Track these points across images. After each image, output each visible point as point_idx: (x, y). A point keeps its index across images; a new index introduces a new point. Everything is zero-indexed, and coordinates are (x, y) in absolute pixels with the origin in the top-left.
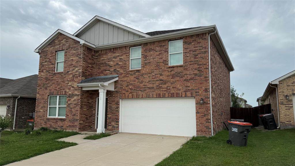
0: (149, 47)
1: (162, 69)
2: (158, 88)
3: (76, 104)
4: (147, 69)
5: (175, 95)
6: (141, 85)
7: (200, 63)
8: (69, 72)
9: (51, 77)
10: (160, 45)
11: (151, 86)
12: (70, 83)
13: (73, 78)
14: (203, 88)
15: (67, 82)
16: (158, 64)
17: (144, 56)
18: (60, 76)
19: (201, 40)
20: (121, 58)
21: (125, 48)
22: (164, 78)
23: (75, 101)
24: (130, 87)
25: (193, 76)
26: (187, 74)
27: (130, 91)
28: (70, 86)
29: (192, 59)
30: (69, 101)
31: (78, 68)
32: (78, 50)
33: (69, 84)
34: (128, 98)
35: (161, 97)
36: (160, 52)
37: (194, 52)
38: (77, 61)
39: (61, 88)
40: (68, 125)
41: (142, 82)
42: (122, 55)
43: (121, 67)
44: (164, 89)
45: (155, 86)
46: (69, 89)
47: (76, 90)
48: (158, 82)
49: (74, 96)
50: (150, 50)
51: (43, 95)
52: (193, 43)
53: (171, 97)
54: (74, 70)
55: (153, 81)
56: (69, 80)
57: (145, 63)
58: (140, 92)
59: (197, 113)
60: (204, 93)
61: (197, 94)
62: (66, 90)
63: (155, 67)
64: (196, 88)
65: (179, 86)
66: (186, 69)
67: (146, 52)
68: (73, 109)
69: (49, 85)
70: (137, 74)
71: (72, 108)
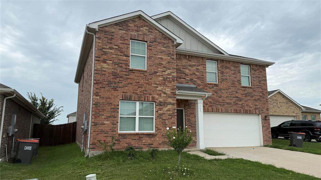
0: (225, 64)
1: (237, 87)
2: (235, 104)
4: (223, 86)
5: (248, 111)
6: (220, 99)
7: (263, 88)
10: (234, 65)
11: (229, 101)
13: (164, 81)
14: (266, 107)
15: (155, 85)
16: (234, 82)
17: (221, 72)
19: (262, 70)
20: (198, 68)
21: (201, 59)
22: (240, 96)
23: (169, 111)
24: (210, 101)
25: (259, 97)
26: (255, 95)
27: (210, 104)
29: (258, 83)
30: (161, 110)
32: (170, 48)
33: (158, 89)
34: (208, 111)
35: (238, 112)
36: (235, 72)
37: (258, 78)
38: (169, 62)
40: (160, 142)
41: (220, 97)
42: (198, 65)
43: (198, 78)
44: (240, 106)
45: (232, 102)
46: (160, 95)
47: (170, 97)
48: (235, 98)
49: (168, 104)
50: (226, 68)
52: (257, 71)
53: (246, 113)
54: (165, 72)
55: (231, 97)
56: (157, 83)
57: (222, 79)
58: (219, 106)
59: (263, 127)
60: (267, 112)
61: (263, 112)
62: (154, 96)
63: (231, 84)
64: (261, 107)
65: (250, 104)
66: (254, 91)
67: (223, 69)
68: (167, 121)
70: (215, 87)
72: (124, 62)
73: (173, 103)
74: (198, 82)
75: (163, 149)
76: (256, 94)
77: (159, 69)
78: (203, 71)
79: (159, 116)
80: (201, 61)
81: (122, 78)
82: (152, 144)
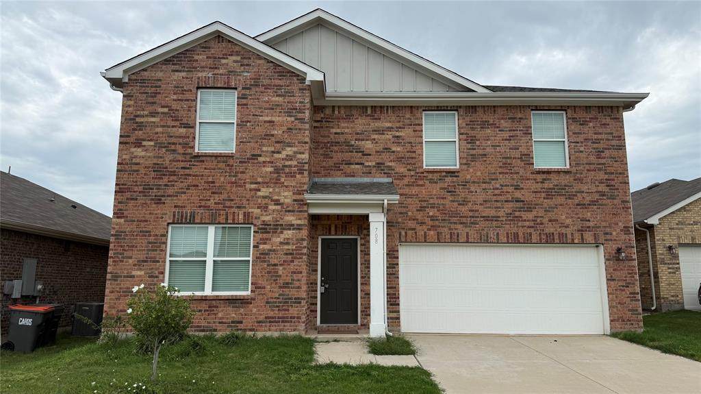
0: (480, 116)
1: (518, 173)
2: (510, 220)
3: (291, 254)
4: (478, 171)
5: (556, 237)
6: (464, 210)
7: (609, 170)
8: (260, 156)
9: (183, 164)
10: (511, 115)
11: (492, 213)
12: (263, 189)
13: (276, 175)
14: (620, 224)
15: (253, 186)
16: (509, 161)
17: (468, 139)
18: (222, 165)
19: (608, 120)
20: (397, 134)
21: (410, 111)
22: (527, 196)
23: (288, 244)
24: (431, 214)
25: (597, 197)
26: (583, 192)
27: (431, 223)
28: (264, 197)
29: (592, 159)
30: (265, 243)
31: (295, 149)
32: (293, 96)
33: (259, 194)
34: (425, 242)
35: (521, 241)
36: (512, 133)
37: (594, 143)
38: (291, 129)
39: (228, 203)
40: (262, 318)
41: (464, 202)
42: (400, 128)
43: (399, 160)
44: (527, 224)
45: (501, 213)
46: (264, 208)
47: (289, 211)
48: (511, 205)
49: (284, 229)
50: (484, 125)
51: (146, 221)
52: (591, 124)
53: (547, 242)
54: (279, 152)
55: (497, 201)
56: (260, 180)
57: (472, 155)
58: (459, 226)
59: (610, 279)
60: (623, 237)
61: (608, 237)
62: (250, 210)
63: (501, 167)
64: (604, 224)
65: (564, 217)
66: (580, 180)
67: (473, 129)
68: (281, 268)
69: (170, 191)
70: (448, 179)
71: (275, 265)
72: (181, 140)
73: (297, 225)
74: (397, 170)
75: (268, 334)
76: (585, 188)
77: (264, 149)
78: (412, 140)
79: (261, 257)
80: (408, 116)
81: (175, 175)
82: (241, 322)
